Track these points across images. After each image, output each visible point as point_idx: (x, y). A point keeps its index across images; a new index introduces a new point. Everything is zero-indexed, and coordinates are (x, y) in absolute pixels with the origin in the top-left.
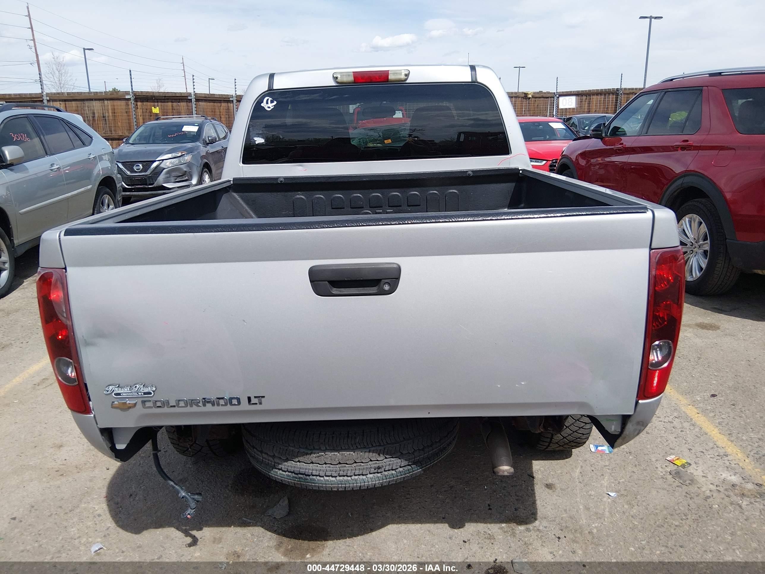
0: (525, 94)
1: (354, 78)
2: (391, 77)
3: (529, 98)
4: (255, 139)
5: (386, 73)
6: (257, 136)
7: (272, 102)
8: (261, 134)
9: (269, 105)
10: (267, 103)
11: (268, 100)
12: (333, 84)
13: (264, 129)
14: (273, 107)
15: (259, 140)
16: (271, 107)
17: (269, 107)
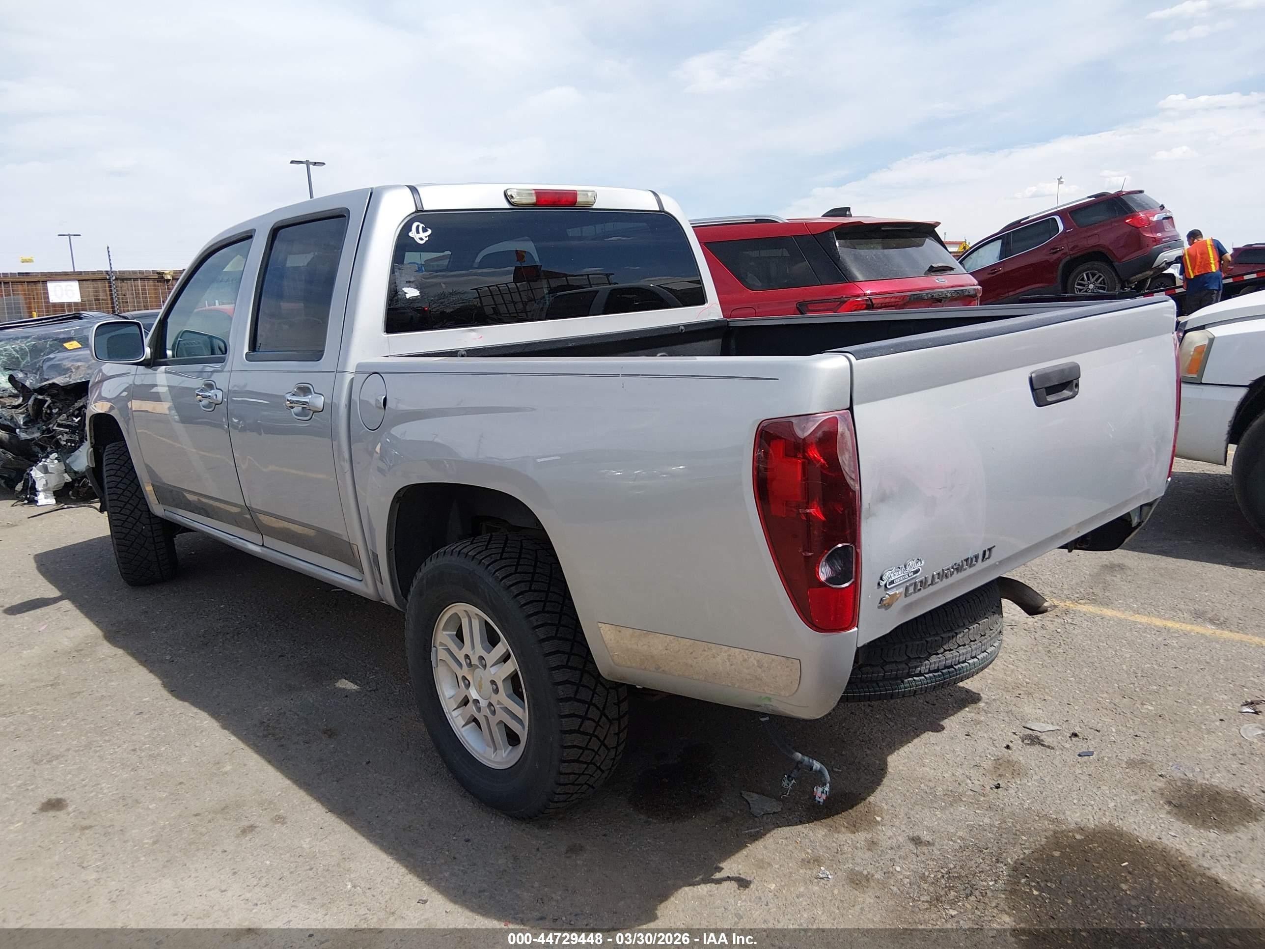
0: (159, 273)
1: (537, 197)
2: (580, 199)
3: (168, 281)
4: (405, 290)
5: (574, 194)
6: (408, 284)
7: (425, 230)
8: (413, 282)
9: (420, 236)
10: (418, 232)
11: (418, 227)
12: (507, 206)
13: (416, 274)
14: (427, 239)
15: (412, 292)
16: (424, 238)
17: (421, 239)
